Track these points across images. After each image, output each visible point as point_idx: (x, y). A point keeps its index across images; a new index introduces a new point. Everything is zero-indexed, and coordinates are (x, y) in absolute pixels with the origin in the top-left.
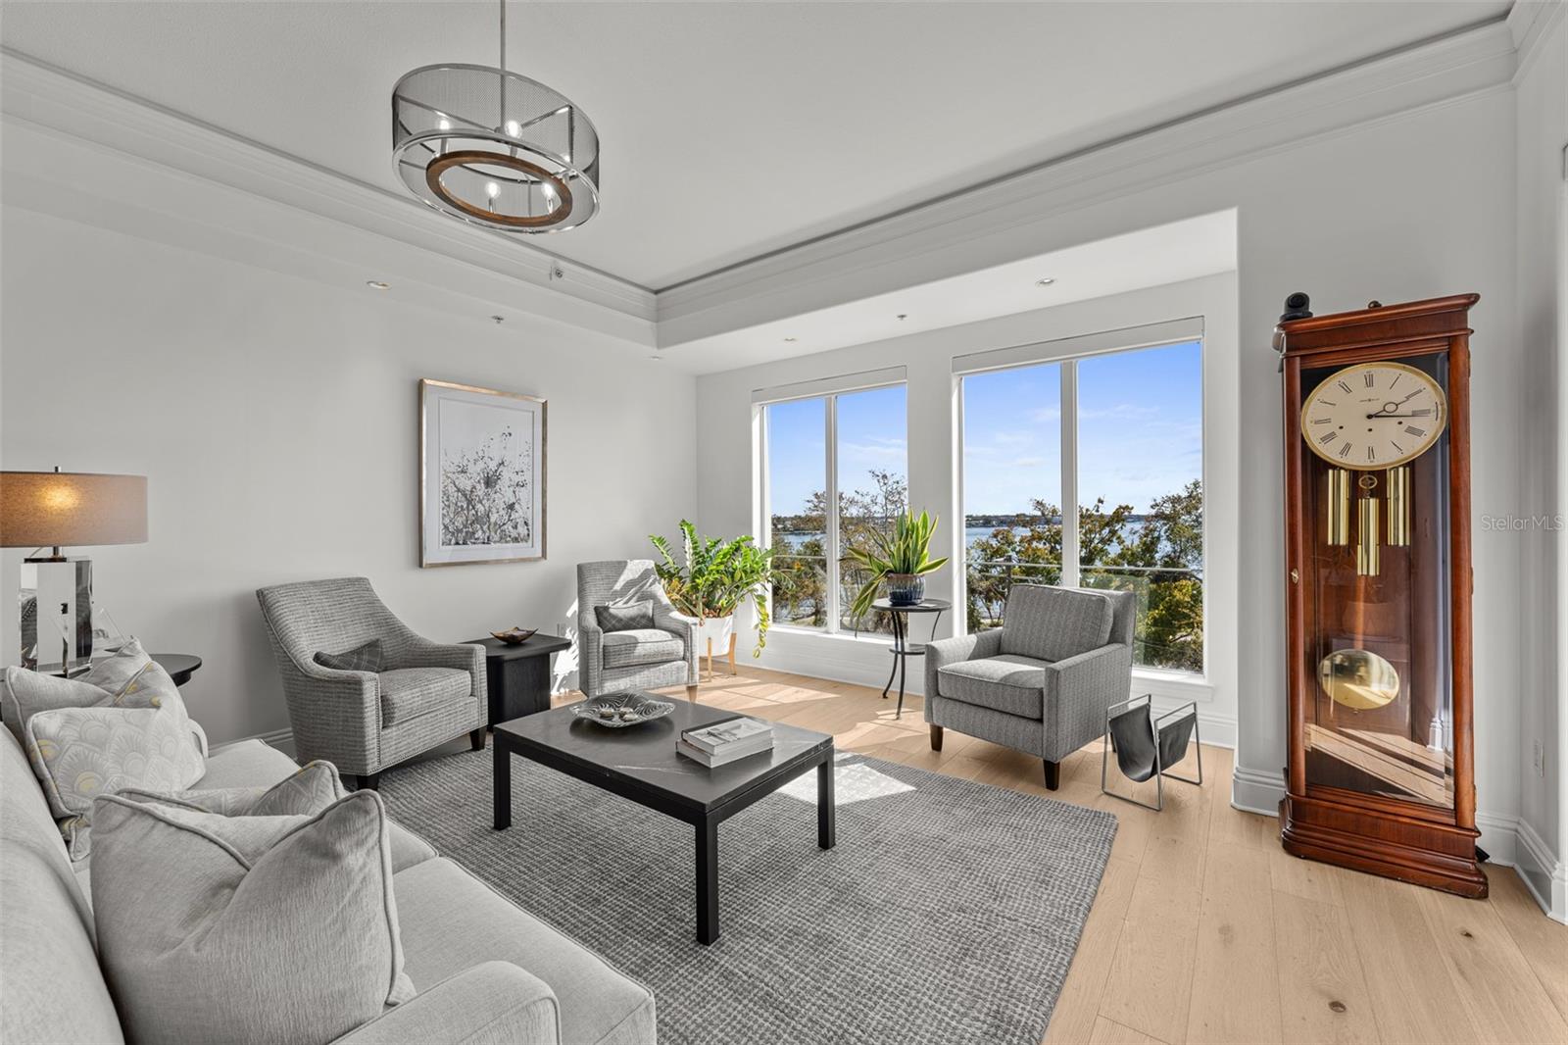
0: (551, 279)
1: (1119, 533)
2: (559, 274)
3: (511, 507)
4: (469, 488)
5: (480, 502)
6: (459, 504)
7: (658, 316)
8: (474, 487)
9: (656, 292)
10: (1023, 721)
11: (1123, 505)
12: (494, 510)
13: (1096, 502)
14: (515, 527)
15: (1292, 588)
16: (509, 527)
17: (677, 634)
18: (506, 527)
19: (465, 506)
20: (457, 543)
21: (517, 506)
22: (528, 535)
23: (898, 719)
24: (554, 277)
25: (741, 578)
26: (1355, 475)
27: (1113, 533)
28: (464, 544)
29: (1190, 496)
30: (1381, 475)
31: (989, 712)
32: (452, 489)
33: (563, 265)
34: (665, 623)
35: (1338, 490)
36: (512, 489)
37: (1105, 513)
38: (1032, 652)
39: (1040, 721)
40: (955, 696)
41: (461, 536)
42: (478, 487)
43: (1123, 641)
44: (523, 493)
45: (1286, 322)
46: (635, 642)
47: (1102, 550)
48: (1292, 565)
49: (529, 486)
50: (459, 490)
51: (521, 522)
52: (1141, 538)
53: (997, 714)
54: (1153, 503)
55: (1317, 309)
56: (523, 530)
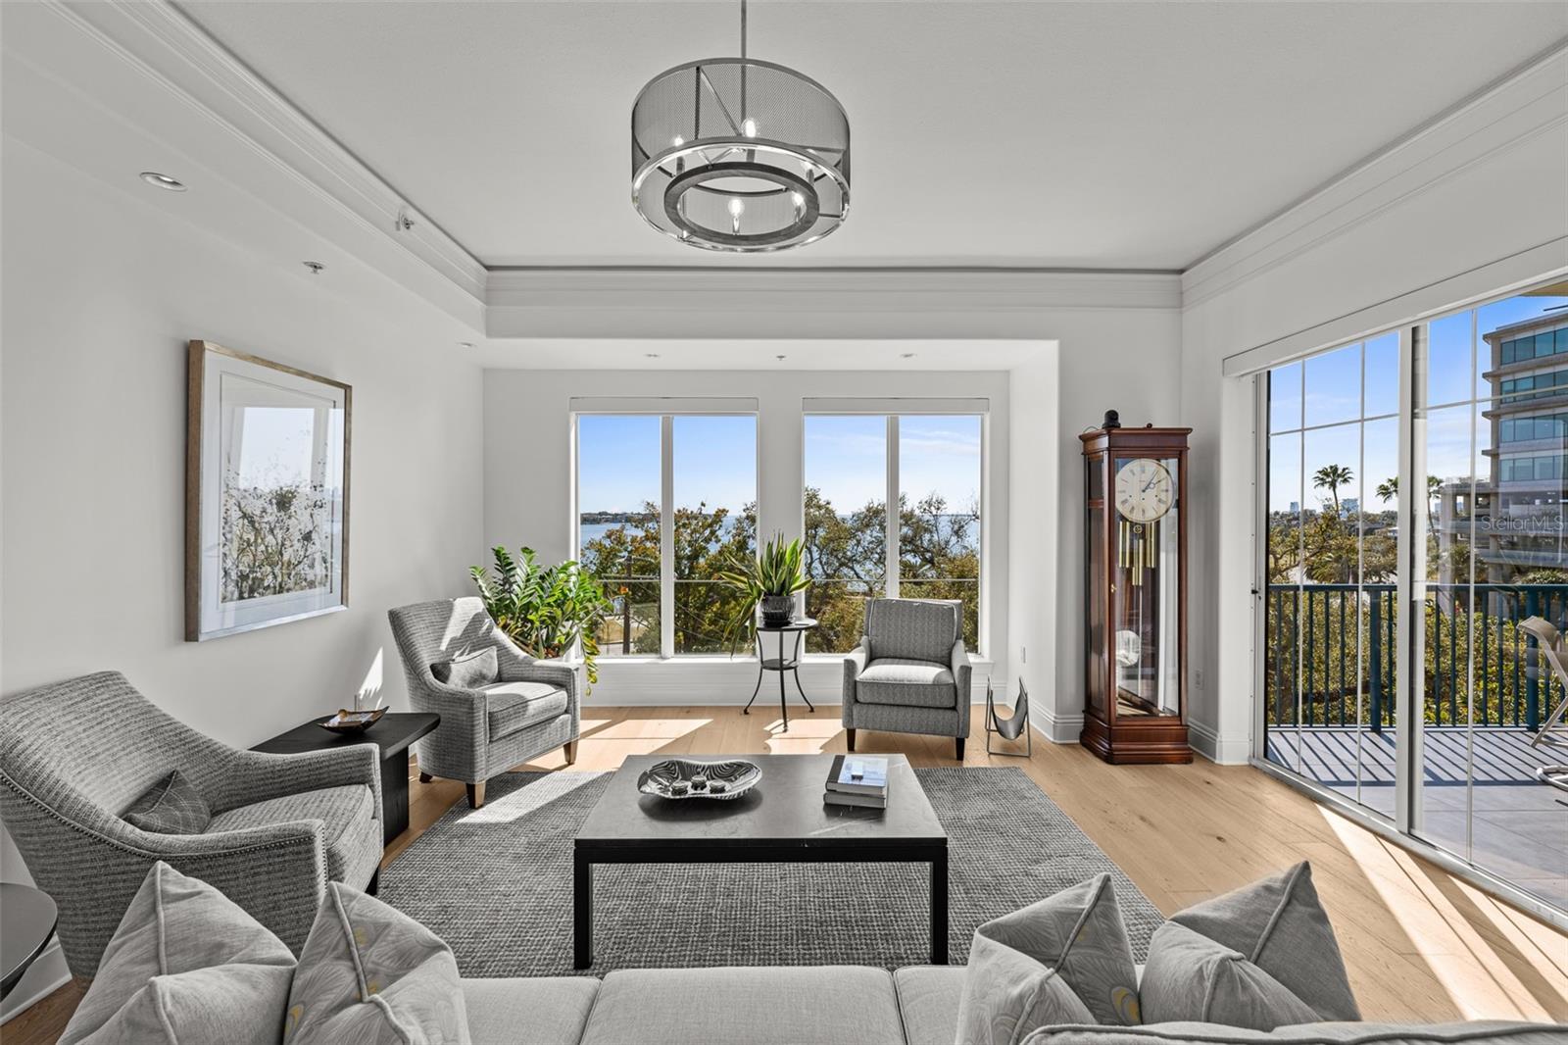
0: (398, 229)
1: (717, 533)
2: (407, 225)
3: (307, 537)
4: (258, 513)
5: (272, 531)
6: (245, 538)
7: (488, 296)
8: (264, 511)
9: (488, 268)
10: (941, 711)
11: (721, 508)
12: (287, 543)
13: (699, 505)
14: (312, 566)
16: (303, 569)
17: (559, 685)
18: (300, 567)
19: (252, 540)
20: (241, 597)
21: (314, 535)
22: (326, 576)
23: (785, 731)
24: (402, 227)
25: (574, 608)
27: (713, 533)
28: (249, 597)
31: (910, 710)
32: (235, 514)
33: (412, 215)
34: (538, 674)
36: (309, 510)
37: (708, 513)
38: (905, 654)
39: (954, 708)
40: (877, 701)
41: (248, 586)
42: (269, 511)
44: (322, 515)
45: (1107, 426)
46: (523, 703)
47: (705, 548)
49: (328, 507)
50: (245, 516)
51: (318, 557)
52: (734, 537)
53: (917, 710)
54: (745, 507)
56: (319, 570)
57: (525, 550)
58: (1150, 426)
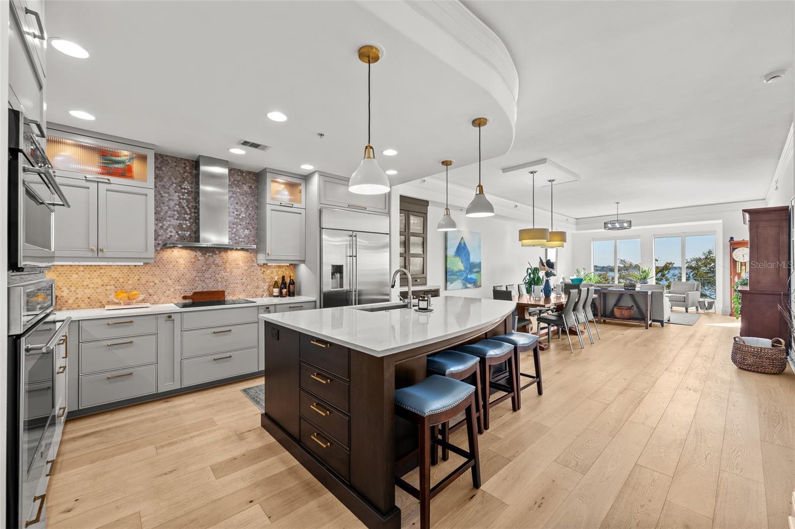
1: (666, 275)
7: (577, 224)
9: (576, 219)
10: (681, 302)
11: (669, 262)
15: (731, 278)
26: (741, 263)
29: (706, 258)
30: (745, 263)
33: (568, 218)
35: (738, 265)
37: (659, 266)
38: (678, 293)
39: (685, 301)
43: (698, 291)
45: (730, 241)
48: (731, 275)
55: (735, 239)
57: (584, 269)
58: (743, 240)
